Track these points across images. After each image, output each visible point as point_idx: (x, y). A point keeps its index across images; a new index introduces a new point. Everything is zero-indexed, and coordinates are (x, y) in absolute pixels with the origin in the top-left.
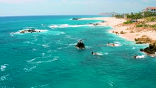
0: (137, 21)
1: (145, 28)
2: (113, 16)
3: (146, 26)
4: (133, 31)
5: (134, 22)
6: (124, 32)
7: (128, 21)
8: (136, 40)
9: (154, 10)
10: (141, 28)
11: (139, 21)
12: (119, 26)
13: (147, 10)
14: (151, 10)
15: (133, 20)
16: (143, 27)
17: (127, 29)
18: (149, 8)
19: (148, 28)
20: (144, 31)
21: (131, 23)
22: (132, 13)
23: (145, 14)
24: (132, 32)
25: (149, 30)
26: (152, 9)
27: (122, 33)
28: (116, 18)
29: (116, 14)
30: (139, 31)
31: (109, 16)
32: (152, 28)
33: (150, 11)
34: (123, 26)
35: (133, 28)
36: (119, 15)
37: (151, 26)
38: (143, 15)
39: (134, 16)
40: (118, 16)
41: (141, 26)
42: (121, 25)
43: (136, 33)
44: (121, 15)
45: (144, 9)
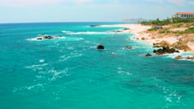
0: (162, 28)
1: (167, 35)
2: (138, 23)
3: (168, 32)
4: (155, 37)
5: (158, 28)
6: (145, 38)
7: (152, 28)
8: (154, 44)
9: (185, 15)
10: (163, 34)
11: (165, 28)
12: (143, 33)
13: (176, 16)
14: (181, 15)
15: (158, 27)
16: (166, 33)
17: (149, 36)
18: (178, 13)
19: (170, 34)
20: (166, 37)
21: (156, 30)
22: (158, 19)
23: (173, 20)
24: (153, 38)
25: (171, 36)
26: (183, 15)
27: (143, 39)
28: (142, 25)
29: (142, 21)
30: (161, 37)
31: (135, 23)
32: (174, 34)
33: (179, 16)
34: (147, 33)
35: (155, 34)
36: (145, 21)
37: (173, 32)
38: (171, 21)
39: (160, 22)
40: (144, 23)
41: (163, 32)
42: (144, 32)
43: (157, 39)
44: (147, 21)
45: (173, 15)
